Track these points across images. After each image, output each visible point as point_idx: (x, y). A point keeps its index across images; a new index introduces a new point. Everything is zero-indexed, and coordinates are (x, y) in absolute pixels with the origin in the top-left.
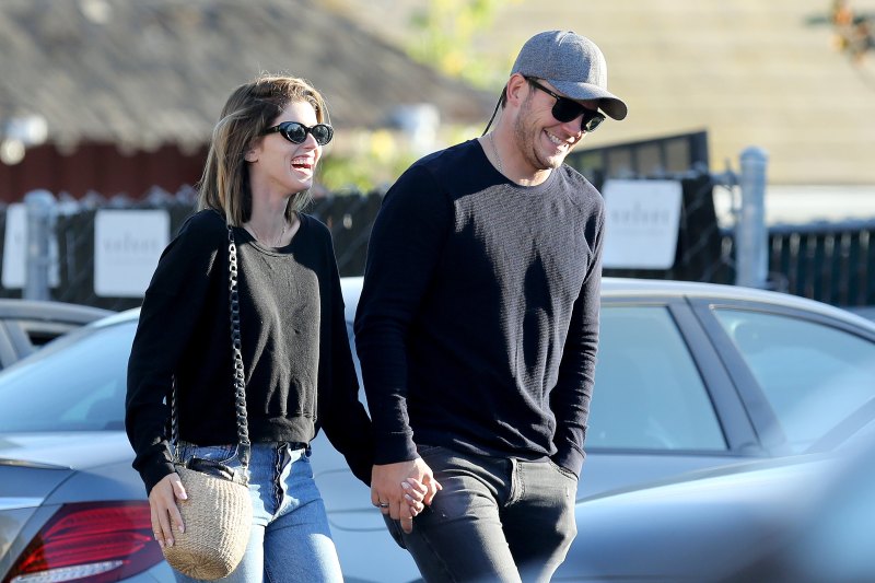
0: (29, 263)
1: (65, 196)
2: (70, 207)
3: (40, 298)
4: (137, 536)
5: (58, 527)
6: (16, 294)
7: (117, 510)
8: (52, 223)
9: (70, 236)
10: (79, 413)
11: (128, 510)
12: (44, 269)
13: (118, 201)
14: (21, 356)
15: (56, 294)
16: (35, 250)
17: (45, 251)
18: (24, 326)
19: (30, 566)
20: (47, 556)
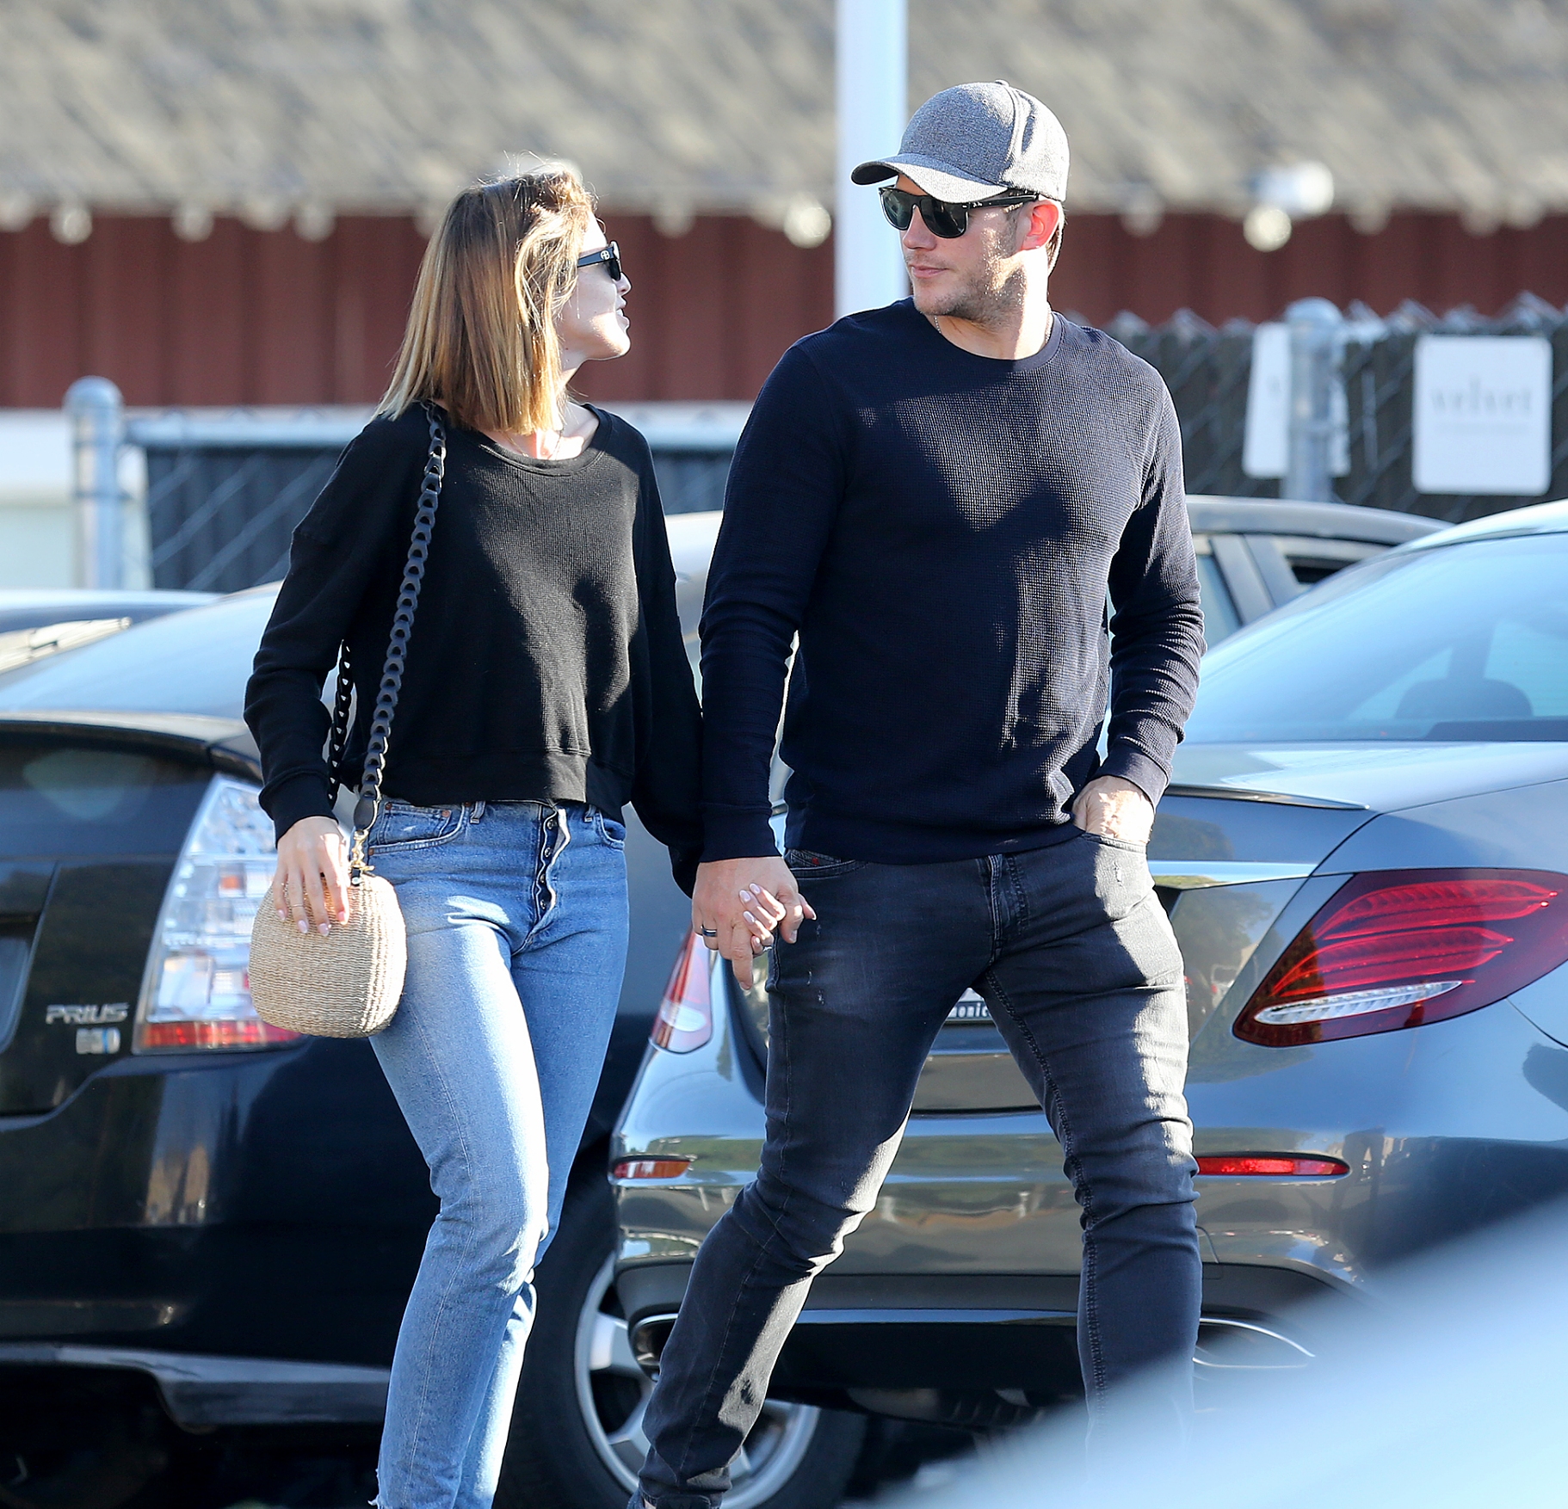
0: (1293, 432)
1: (1359, 308)
2: (1369, 329)
3: (1314, 499)
4: (1488, 934)
5: (1343, 916)
6: (1269, 488)
7: (1452, 886)
8: (1337, 357)
9: (1369, 381)
10: (1382, 707)
11: (1470, 886)
12: (1320, 442)
13: (1458, 318)
14: (1276, 602)
15: (1341, 489)
16: (1305, 408)
17: (1322, 411)
18: (1283, 546)
19: (1290, 987)
20: (1322, 969)
